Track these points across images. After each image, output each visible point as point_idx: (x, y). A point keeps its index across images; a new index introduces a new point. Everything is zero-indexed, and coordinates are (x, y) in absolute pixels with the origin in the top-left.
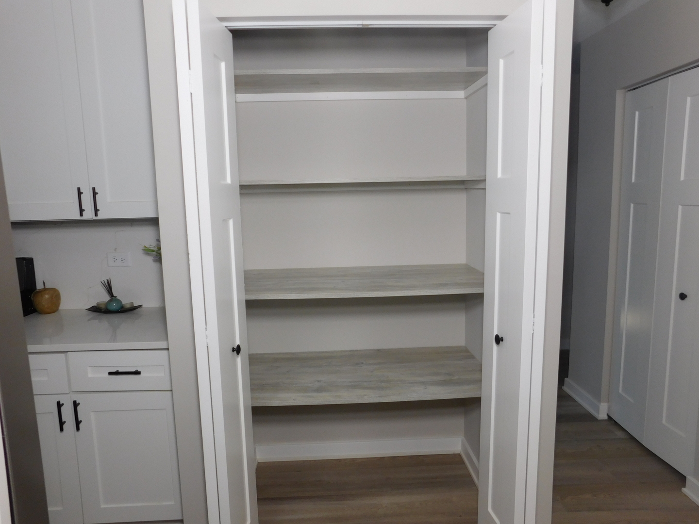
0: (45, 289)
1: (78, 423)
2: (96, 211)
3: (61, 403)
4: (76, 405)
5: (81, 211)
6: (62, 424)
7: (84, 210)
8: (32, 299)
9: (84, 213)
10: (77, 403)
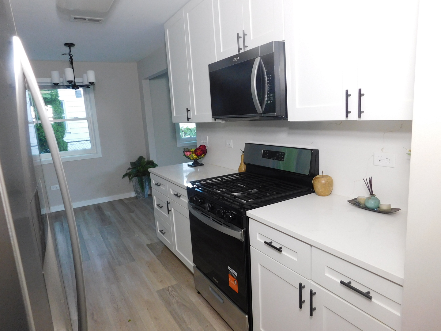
0: (323, 176)
1: (312, 310)
2: (360, 112)
3: (302, 285)
4: (312, 294)
5: (348, 113)
6: (301, 302)
7: (350, 112)
8: (313, 182)
9: (349, 115)
10: (313, 292)
